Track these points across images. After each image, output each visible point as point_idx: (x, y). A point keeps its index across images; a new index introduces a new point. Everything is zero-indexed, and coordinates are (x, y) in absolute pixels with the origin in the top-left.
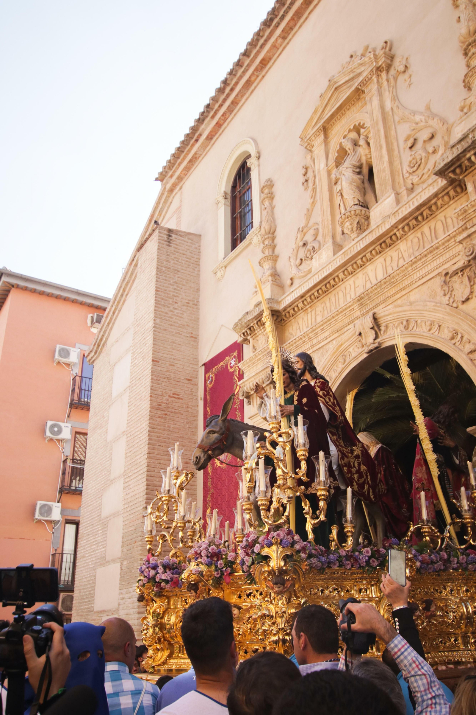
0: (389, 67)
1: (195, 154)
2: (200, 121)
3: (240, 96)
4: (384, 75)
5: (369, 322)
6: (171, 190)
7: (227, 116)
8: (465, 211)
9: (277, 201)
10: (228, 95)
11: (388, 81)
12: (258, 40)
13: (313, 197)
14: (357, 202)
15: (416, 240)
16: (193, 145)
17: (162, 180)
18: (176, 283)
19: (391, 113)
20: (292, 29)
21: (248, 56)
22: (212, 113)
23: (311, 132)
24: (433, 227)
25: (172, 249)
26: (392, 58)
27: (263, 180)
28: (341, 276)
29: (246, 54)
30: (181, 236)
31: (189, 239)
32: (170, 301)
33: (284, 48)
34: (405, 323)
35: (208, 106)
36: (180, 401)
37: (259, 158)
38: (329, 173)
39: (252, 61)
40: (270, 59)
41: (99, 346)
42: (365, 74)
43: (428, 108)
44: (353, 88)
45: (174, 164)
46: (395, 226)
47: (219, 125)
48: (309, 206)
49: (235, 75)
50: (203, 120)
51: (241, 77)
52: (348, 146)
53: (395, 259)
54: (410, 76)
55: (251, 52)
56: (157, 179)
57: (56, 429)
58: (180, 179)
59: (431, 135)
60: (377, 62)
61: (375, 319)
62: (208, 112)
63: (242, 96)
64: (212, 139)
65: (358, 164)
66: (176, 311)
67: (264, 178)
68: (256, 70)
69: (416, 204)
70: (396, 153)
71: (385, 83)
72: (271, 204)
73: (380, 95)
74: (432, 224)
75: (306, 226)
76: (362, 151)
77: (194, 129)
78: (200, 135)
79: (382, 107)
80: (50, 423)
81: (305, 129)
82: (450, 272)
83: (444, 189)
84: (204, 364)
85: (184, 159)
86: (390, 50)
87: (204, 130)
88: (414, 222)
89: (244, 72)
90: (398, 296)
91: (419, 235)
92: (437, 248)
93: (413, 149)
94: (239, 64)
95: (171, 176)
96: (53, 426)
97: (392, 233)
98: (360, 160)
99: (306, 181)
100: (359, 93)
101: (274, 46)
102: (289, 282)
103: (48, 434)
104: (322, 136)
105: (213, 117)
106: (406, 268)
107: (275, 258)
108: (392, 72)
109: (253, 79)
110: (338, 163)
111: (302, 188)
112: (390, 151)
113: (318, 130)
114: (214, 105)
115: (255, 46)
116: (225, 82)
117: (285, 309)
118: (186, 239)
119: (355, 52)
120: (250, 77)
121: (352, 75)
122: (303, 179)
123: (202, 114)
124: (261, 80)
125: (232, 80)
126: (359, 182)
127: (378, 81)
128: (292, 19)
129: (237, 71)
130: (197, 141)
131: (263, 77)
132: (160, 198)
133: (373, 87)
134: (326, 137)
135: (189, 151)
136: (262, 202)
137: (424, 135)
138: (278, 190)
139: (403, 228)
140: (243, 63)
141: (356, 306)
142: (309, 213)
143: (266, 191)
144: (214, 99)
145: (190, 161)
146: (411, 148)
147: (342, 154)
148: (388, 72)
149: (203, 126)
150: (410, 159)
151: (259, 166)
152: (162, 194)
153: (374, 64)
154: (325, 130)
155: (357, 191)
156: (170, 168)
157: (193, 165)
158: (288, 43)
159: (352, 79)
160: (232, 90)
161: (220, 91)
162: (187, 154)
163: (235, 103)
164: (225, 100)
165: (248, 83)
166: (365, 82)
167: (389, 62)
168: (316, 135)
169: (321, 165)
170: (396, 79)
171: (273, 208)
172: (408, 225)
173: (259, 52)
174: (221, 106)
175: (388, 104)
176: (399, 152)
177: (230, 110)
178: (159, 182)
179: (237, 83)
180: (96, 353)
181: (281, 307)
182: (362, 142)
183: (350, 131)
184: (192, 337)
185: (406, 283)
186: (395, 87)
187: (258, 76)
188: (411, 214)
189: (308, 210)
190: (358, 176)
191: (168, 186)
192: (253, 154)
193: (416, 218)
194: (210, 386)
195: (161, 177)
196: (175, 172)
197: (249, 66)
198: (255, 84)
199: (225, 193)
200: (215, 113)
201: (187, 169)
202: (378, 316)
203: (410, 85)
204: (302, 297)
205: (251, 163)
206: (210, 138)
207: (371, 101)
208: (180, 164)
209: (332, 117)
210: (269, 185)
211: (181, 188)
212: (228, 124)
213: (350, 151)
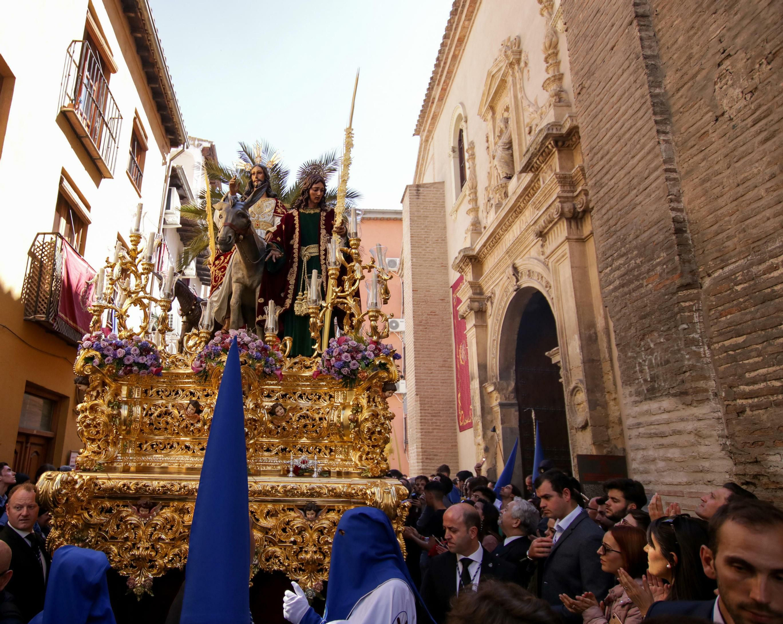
0: (518, 61)
1: (434, 112)
2: (430, 89)
3: (451, 67)
4: (516, 67)
5: (512, 270)
6: (427, 141)
9: (477, 161)
10: (444, 68)
11: (518, 73)
12: (452, 26)
14: (505, 175)
16: (431, 107)
17: (418, 135)
18: (426, 226)
19: (520, 102)
20: (472, 12)
21: (449, 38)
22: (437, 82)
23: (484, 110)
25: (421, 200)
26: (520, 52)
27: (469, 143)
29: (446, 37)
30: (427, 187)
31: (434, 188)
32: (423, 242)
33: (472, 27)
34: (528, 272)
35: (432, 78)
37: (466, 122)
39: (452, 41)
40: (465, 36)
42: (504, 69)
43: (536, 101)
44: (500, 78)
47: (444, 90)
48: (489, 170)
49: (444, 53)
50: (433, 88)
51: (448, 53)
52: (502, 126)
53: (524, 222)
54: (529, 71)
55: (449, 34)
56: (414, 135)
57: (393, 325)
58: (430, 132)
60: (509, 60)
61: (515, 268)
62: (434, 82)
63: (454, 66)
64: (442, 100)
65: (507, 141)
67: (470, 141)
68: (456, 46)
69: (523, 187)
70: (523, 136)
71: (517, 75)
72: (473, 164)
73: (514, 84)
77: (428, 96)
78: (434, 98)
79: (516, 97)
80: (390, 320)
81: (480, 107)
84: (452, 287)
85: (428, 117)
86: (518, 46)
87: (435, 95)
88: (527, 198)
89: (450, 49)
95: (424, 130)
97: (518, 204)
98: (510, 137)
99: (488, 148)
100: (503, 82)
101: (464, 27)
102: (483, 230)
103: (390, 328)
104: (491, 114)
105: (438, 84)
107: (477, 209)
108: (520, 66)
109: (457, 53)
110: (499, 138)
111: (486, 153)
112: (519, 134)
113: (488, 108)
114: (436, 76)
115: (451, 30)
116: (438, 59)
118: (432, 189)
119: (503, 42)
120: (454, 53)
121: (499, 67)
122: (486, 145)
123: (430, 84)
124: (463, 52)
125: (442, 57)
126: (507, 157)
127: (513, 73)
128: (470, 6)
129: (444, 50)
130: (433, 103)
132: (420, 148)
133: (510, 79)
134: (493, 114)
135: (430, 111)
136: (469, 161)
137: (534, 125)
138: (477, 152)
139: (523, 202)
140: (447, 43)
141: (507, 257)
142: (489, 176)
143: (470, 152)
145: (432, 118)
146: (529, 133)
148: (518, 65)
149: (434, 93)
151: (467, 128)
152: (421, 144)
153: (507, 61)
154: (492, 108)
155: (505, 166)
156: (421, 125)
157: (435, 121)
159: (499, 70)
160: (445, 63)
161: (437, 66)
162: (429, 114)
163: (450, 72)
164: (442, 71)
165: (455, 57)
166: (505, 75)
167: (518, 57)
168: (487, 111)
170: (522, 73)
171: (474, 167)
173: (455, 34)
174: (441, 76)
175: (519, 95)
178: (418, 138)
179: (447, 58)
181: (475, 253)
186: (522, 79)
187: (459, 51)
189: (489, 173)
190: (507, 152)
191: (424, 138)
192: (463, 117)
194: (455, 304)
195: (417, 132)
196: (425, 127)
197: (451, 44)
198: (460, 56)
199: (453, 148)
200: (439, 81)
201: (433, 124)
203: (529, 79)
204: (484, 246)
205: (463, 125)
206: (441, 99)
207: (510, 89)
208: (427, 121)
209: (493, 99)
210: (471, 147)
211: (432, 138)
212: (450, 88)
213: (504, 129)
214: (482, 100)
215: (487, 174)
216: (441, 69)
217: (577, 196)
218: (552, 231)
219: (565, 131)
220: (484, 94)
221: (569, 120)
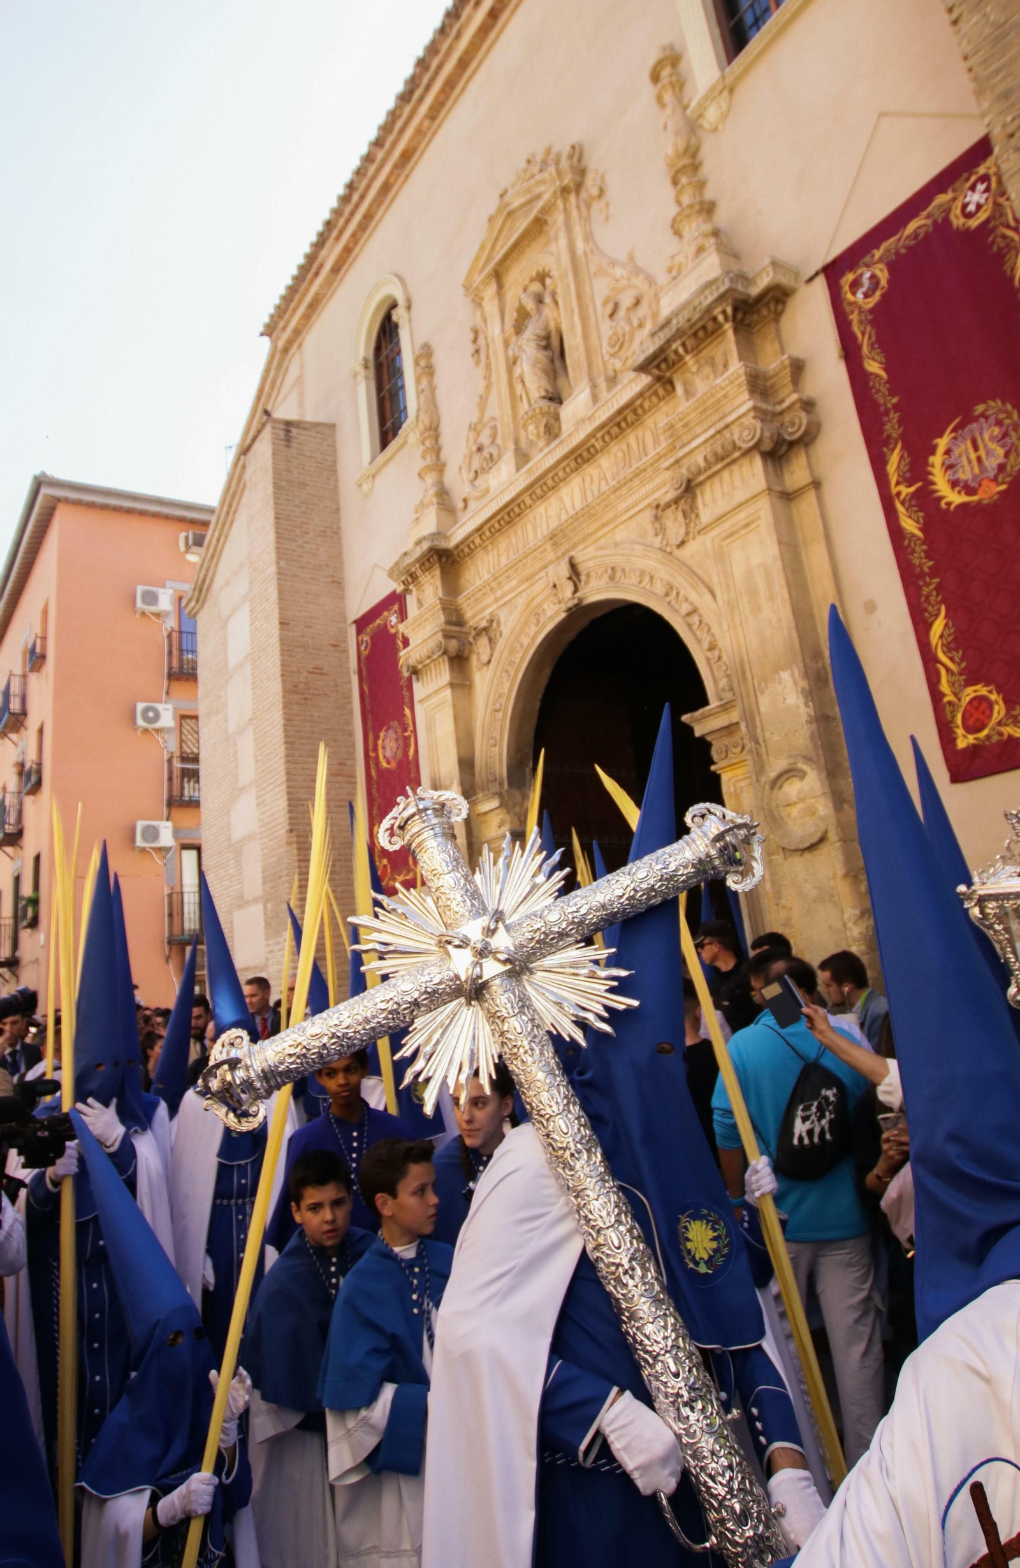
0: (579, 187)
1: (317, 294)
2: (320, 244)
3: (374, 205)
4: (572, 198)
5: (564, 570)
6: (286, 350)
7: (358, 237)
9: (438, 380)
10: (357, 206)
11: (578, 207)
13: (488, 377)
14: (543, 393)
15: (620, 455)
16: (311, 282)
17: (270, 335)
18: (304, 502)
19: (583, 259)
20: (442, 104)
21: (382, 147)
22: (334, 234)
23: (478, 278)
24: (640, 437)
25: (294, 451)
26: (582, 172)
27: (418, 345)
28: (528, 501)
29: (377, 143)
30: (305, 429)
31: (317, 432)
32: (298, 531)
34: (610, 571)
36: (325, 677)
37: (409, 308)
38: (506, 344)
39: (389, 154)
40: (416, 149)
41: (201, 590)
42: (546, 197)
43: (631, 258)
44: (532, 216)
45: (285, 311)
46: (591, 434)
47: (348, 250)
48: (481, 391)
49: (364, 175)
50: (324, 244)
51: (374, 178)
52: (530, 305)
53: (596, 480)
54: (607, 205)
56: (262, 334)
57: (151, 714)
58: (297, 332)
59: (633, 301)
60: (562, 180)
61: (573, 566)
63: (379, 205)
64: (339, 270)
65: (543, 333)
66: (308, 546)
67: (419, 341)
68: (395, 167)
69: (617, 406)
70: (592, 322)
71: (575, 213)
72: (430, 383)
73: (569, 229)
74: (639, 432)
75: (480, 421)
76: (548, 311)
77: (311, 258)
78: (321, 266)
79: (572, 250)
80: (140, 706)
81: (469, 275)
82: (662, 503)
83: (648, 388)
84: (356, 622)
85: (300, 302)
86: (579, 160)
87: (325, 260)
88: (615, 430)
89: (378, 171)
90: (600, 533)
91: (624, 447)
92: (645, 470)
93: (614, 318)
95: (284, 329)
96: (146, 711)
97: (590, 444)
98: (546, 327)
99: (477, 351)
100: (540, 222)
101: (420, 132)
102: (460, 505)
103: (140, 722)
104: (494, 286)
105: (338, 238)
106: (608, 496)
107: (439, 467)
108: (584, 195)
109: (391, 180)
110: (519, 329)
111: (471, 361)
112: (584, 319)
113: (488, 277)
114: (337, 220)
117: (457, 547)
118: (313, 433)
119: (534, 155)
120: (388, 178)
121: (530, 196)
122: (471, 348)
125: (361, 182)
126: (546, 361)
127: (565, 207)
128: (442, 90)
130: (317, 274)
131: (407, 176)
132: (269, 363)
133: (558, 217)
134: (500, 287)
135: (307, 290)
136: (418, 381)
137: (627, 301)
138: (439, 362)
139: (603, 437)
140: (375, 157)
141: (548, 546)
142: (483, 401)
143: (423, 363)
144: (337, 212)
145: (310, 305)
146: (611, 316)
147: (523, 317)
148: (578, 193)
149: (323, 253)
150: (610, 333)
151: (410, 320)
152: (272, 356)
153: (558, 182)
154: (498, 275)
155: (544, 376)
156: (280, 317)
158: (439, 126)
159: (531, 202)
160: (362, 197)
162: (305, 294)
163: (368, 217)
164: (352, 214)
165: (386, 188)
166: (548, 208)
167: (578, 179)
168: (485, 283)
169: (495, 331)
170: (589, 207)
171: (433, 389)
172: (609, 433)
173: (396, 141)
174: (348, 221)
175: (580, 246)
176: (596, 320)
177: (363, 227)
178: (266, 339)
179: (368, 188)
180: (197, 601)
181: (452, 544)
182: (548, 300)
183: (532, 280)
184: (334, 582)
185: (610, 515)
186: (588, 219)
187: (399, 176)
188: (612, 418)
189: (481, 397)
190: (545, 353)
191: (280, 344)
192: (401, 301)
193: (618, 425)
194: (365, 653)
195: (269, 331)
196: (288, 322)
197: (383, 162)
198: (395, 189)
199: (364, 360)
200: (341, 233)
202: (577, 561)
203: (607, 218)
204: (478, 529)
205: (399, 315)
206: (336, 269)
207: (556, 238)
208: (295, 310)
209: (506, 258)
210: (426, 353)
211: (300, 346)
212: (361, 249)
214: (477, 258)
215: (477, 400)
216: (348, 209)
217: (782, 413)
218: (716, 480)
219: (755, 291)
220: (482, 248)
221: (770, 269)
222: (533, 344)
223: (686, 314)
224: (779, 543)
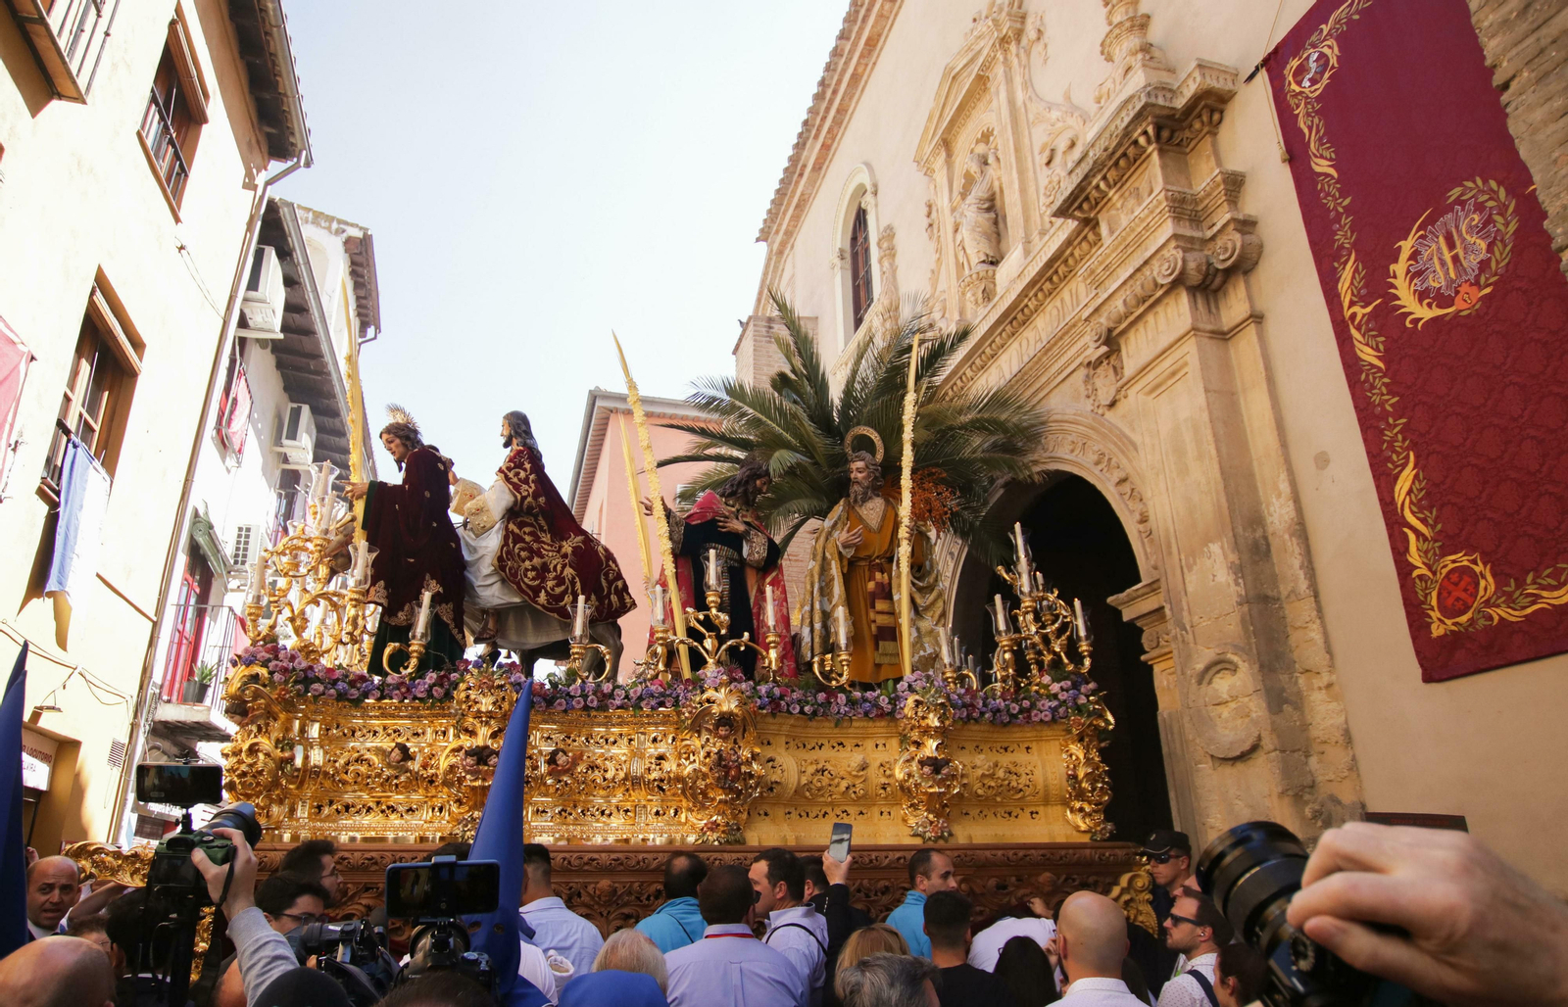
0: (1019, 34)
1: (802, 194)
2: (800, 146)
3: (847, 99)
4: (1013, 47)
6: (780, 253)
7: (834, 133)
8: (1092, 272)
9: (900, 260)
10: (831, 102)
11: (1017, 55)
12: (857, 12)
13: (939, 250)
14: (983, 258)
15: (1055, 312)
16: (797, 182)
17: (765, 240)
19: (1023, 110)
21: (848, 39)
22: (814, 132)
23: (928, 149)
24: (1074, 291)
25: (775, 346)
26: (1023, 18)
27: (882, 229)
28: (969, 373)
29: (843, 36)
33: (896, 15)
35: (806, 123)
36: (800, 564)
37: (875, 193)
39: (855, 45)
40: (880, 35)
42: (985, 52)
43: (1068, 97)
44: (973, 76)
45: (777, 214)
46: (1024, 294)
47: (826, 147)
48: (933, 266)
49: (835, 70)
50: (804, 144)
51: (844, 71)
52: (974, 168)
53: (1032, 342)
54: (1046, 46)
55: (850, 31)
56: (758, 240)
58: (789, 234)
59: (1069, 143)
60: (1000, 31)
62: (809, 131)
63: (851, 99)
64: (820, 168)
65: (986, 196)
67: (883, 224)
68: (862, 56)
69: (1045, 259)
70: (1031, 174)
71: (1015, 61)
72: (891, 265)
73: (1009, 80)
74: (1073, 285)
75: (932, 295)
76: (991, 171)
77: (794, 160)
78: (804, 166)
79: (1012, 102)
81: (920, 146)
82: (1093, 359)
83: (1078, 232)
85: (789, 204)
86: (1020, 7)
87: (808, 159)
88: (1048, 286)
89: (847, 63)
91: (1058, 304)
92: (1074, 325)
93: (1052, 165)
94: (836, 53)
95: (777, 232)
97: (1022, 305)
98: (991, 187)
99: (931, 225)
100: (982, 81)
101: (881, 16)
104: (943, 155)
105: (816, 137)
106: (1040, 359)
108: (1024, 42)
109: (860, 70)
110: (964, 195)
111: (925, 236)
112: (1021, 172)
113: (937, 146)
114: (815, 119)
115: (855, 21)
116: (822, 83)
119: (980, 12)
120: (855, 69)
121: (970, 55)
122: (925, 222)
123: (800, 135)
124: (872, 69)
125: (832, 78)
126: (987, 224)
127: (1006, 59)
129: (836, 64)
130: (801, 175)
131: (874, 64)
132: (767, 266)
133: (999, 71)
134: (949, 155)
135: (794, 192)
136: (880, 261)
137: (1062, 145)
138: (900, 241)
139: (1036, 295)
140: (843, 50)
142: (935, 274)
143: (885, 245)
144: (812, 111)
145: (797, 206)
146: (1048, 163)
147: (969, 181)
148: (1019, 41)
149: (805, 153)
150: (1046, 182)
151: (876, 205)
152: (769, 260)
153: (996, 34)
154: (947, 144)
155: (983, 240)
156: (773, 221)
157: (802, 211)
158: (900, 7)
159: (972, 61)
160: (835, 92)
161: (818, 97)
162: (792, 197)
163: (842, 111)
164: (827, 110)
165: (856, 78)
166: (987, 65)
167: (1018, 25)
168: (934, 153)
169: (943, 202)
170: (1028, 54)
171: (894, 270)
172: (1041, 289)
173: (861, 29)
174: (824, 119)
175: (1020, 96)
176: (1035, 172)
177: (838, 122)
178: (763, 245)
179: (839, 82)
182: (991, 160)
183: (978, 142)
186: (1027, 66)
187: (867, 65)
188: (1041, 274)
189: (933, 272)
190: (987, 215)
191: (775, 247)
192: (869, 188)
193: (1050, 279)
195: (764, 235)
196: (780, 225)
197: (851, 52)
198: (865, 78)
199: (841, 251)
200: (819, 131)
201: (797, 218)
203: (1045, 61)
205: (868, 201)
206: (818, 167)
207: (997, 93)
208: (784, 214)
209: (952, 122)
210: (889, 234)
211: (792, 247)
212: (839, 144)
213: (977, 176)
214: (926, 129)
215: (929, 275)
216: (824, 105)
217: (1213, 238)
218: (1140, 326)
219: (1180, 103)
220: (930, 118)
221: (1197, 74)
222: (974, 208)
223: (1103, 143)
224: (1207, 391)
